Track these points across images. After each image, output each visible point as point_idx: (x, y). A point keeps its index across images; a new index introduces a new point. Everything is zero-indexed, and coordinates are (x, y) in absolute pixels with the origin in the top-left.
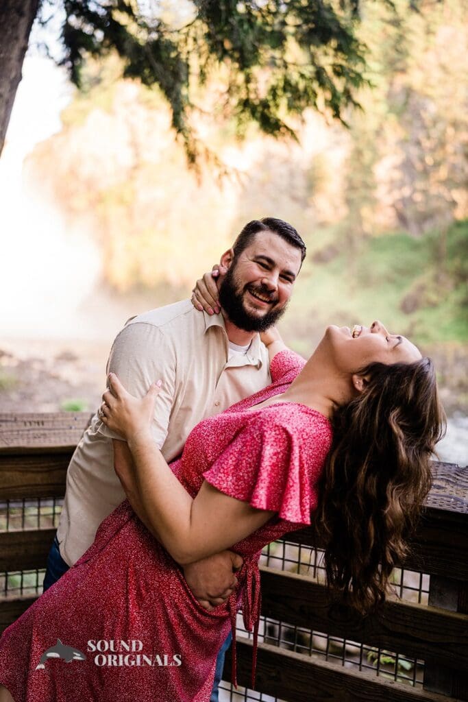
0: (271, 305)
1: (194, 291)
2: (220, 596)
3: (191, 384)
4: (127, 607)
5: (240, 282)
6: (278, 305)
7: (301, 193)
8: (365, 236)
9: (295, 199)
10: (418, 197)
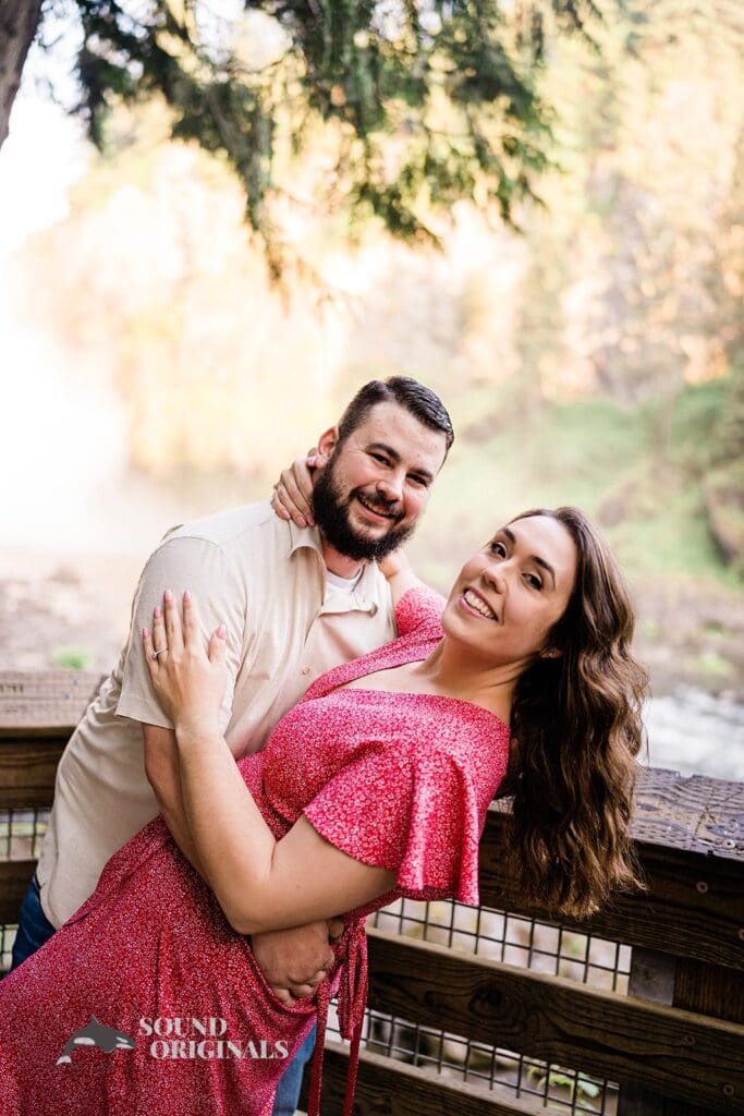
0: (392, 521)
1: (276, 487)
2: (306, 982)
3: (268, 636)
4: (157, 996)
5: (344, 486)
6: (403, 522)
7: (447, 330)
8: (546, 404)
9: (437, 340)
10: (630, 346)
